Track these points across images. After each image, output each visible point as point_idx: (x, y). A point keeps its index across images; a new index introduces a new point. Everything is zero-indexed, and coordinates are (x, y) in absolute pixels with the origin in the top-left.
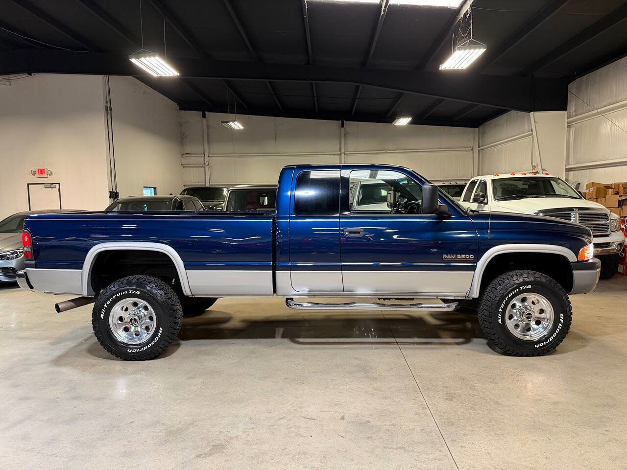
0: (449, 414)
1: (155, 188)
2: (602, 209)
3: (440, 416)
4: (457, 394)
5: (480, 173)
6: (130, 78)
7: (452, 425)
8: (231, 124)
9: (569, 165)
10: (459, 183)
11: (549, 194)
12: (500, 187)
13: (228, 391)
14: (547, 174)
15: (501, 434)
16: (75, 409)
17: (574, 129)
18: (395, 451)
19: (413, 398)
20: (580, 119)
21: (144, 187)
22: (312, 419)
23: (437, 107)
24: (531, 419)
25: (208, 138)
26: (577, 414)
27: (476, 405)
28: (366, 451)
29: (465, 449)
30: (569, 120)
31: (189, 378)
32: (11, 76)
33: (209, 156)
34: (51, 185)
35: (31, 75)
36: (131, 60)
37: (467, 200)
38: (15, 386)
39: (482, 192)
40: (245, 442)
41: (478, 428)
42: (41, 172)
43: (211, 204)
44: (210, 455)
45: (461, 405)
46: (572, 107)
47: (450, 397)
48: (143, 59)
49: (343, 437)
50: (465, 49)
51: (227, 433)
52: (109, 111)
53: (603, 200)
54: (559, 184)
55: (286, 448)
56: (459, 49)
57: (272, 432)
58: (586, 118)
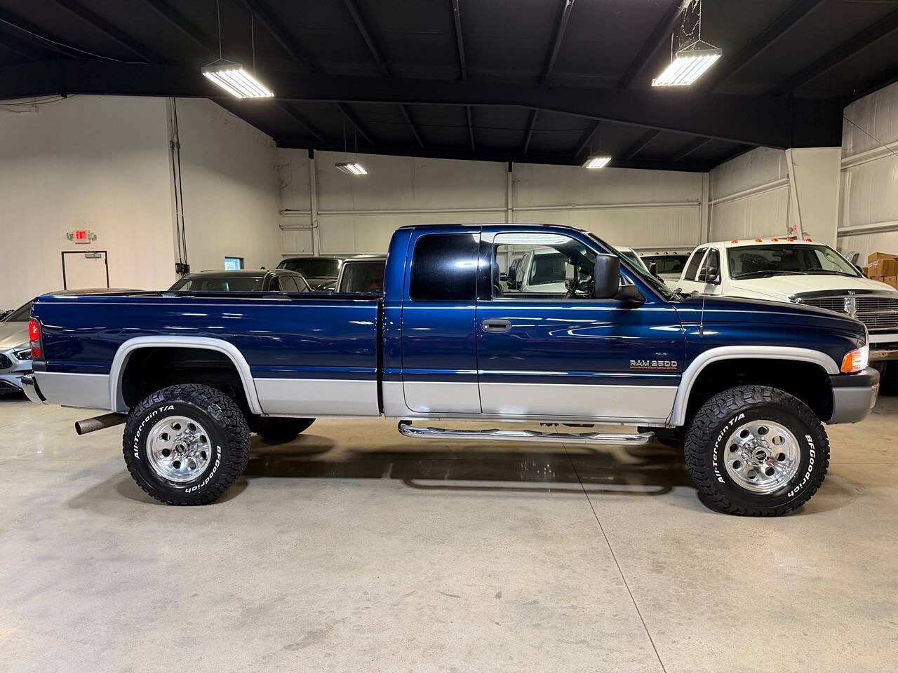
0: (656, 593)
1: (241, 260)
2: (891, 293)
3: (642, 595)
4: (669, 563)
5: (711, 238)
6: (206, 101)
7: (660, 608)
8: (349, 167)
9: (843, 226)
10: (680, 253)
11: (813, 270)
12: (739, 259)
13: (334, 552)
14: (810, 240)
15: (733, 626)
16: (115, 575)
17: (851, 173)
18: (574, 646)
19: (604, 568)
20: (860, 159)
21: (226, 257)
22: (455, 596)
23: (649, 142)
24: (778, 603)
25: (317, 188)
26: (848, 597)
27: (697, 581)
28: (532, 646)
29: (679, 646)
30: (843, 160)
31: (279, 533)
32: (38, 98)
33: (318, 214)
34: (95, 254)
35: (66, 97)
36: (204, 74)
37: (690, 277)
38: (34, 539)
39: (714, 266)
40: (355, 628)
41: (698, 614)
42: (81, 235)
43: (319, 282)
44: (304, 646)
45: (673, 579)
46: (848, 141)
47: (658, 568)
48: (221, 73)
49: (498, 623)
50: (690, 55)
51: (329, 614)
52: (175, 148)
53: (893, 279)
54: (828, 254)
55: (414, 639)
56: (680, 55)
57: (395, 614)
58: (870, 157)
